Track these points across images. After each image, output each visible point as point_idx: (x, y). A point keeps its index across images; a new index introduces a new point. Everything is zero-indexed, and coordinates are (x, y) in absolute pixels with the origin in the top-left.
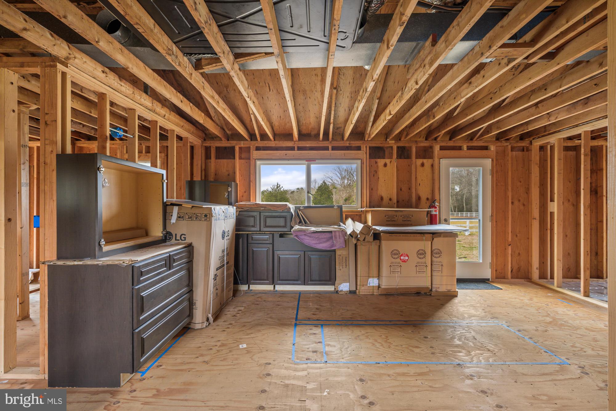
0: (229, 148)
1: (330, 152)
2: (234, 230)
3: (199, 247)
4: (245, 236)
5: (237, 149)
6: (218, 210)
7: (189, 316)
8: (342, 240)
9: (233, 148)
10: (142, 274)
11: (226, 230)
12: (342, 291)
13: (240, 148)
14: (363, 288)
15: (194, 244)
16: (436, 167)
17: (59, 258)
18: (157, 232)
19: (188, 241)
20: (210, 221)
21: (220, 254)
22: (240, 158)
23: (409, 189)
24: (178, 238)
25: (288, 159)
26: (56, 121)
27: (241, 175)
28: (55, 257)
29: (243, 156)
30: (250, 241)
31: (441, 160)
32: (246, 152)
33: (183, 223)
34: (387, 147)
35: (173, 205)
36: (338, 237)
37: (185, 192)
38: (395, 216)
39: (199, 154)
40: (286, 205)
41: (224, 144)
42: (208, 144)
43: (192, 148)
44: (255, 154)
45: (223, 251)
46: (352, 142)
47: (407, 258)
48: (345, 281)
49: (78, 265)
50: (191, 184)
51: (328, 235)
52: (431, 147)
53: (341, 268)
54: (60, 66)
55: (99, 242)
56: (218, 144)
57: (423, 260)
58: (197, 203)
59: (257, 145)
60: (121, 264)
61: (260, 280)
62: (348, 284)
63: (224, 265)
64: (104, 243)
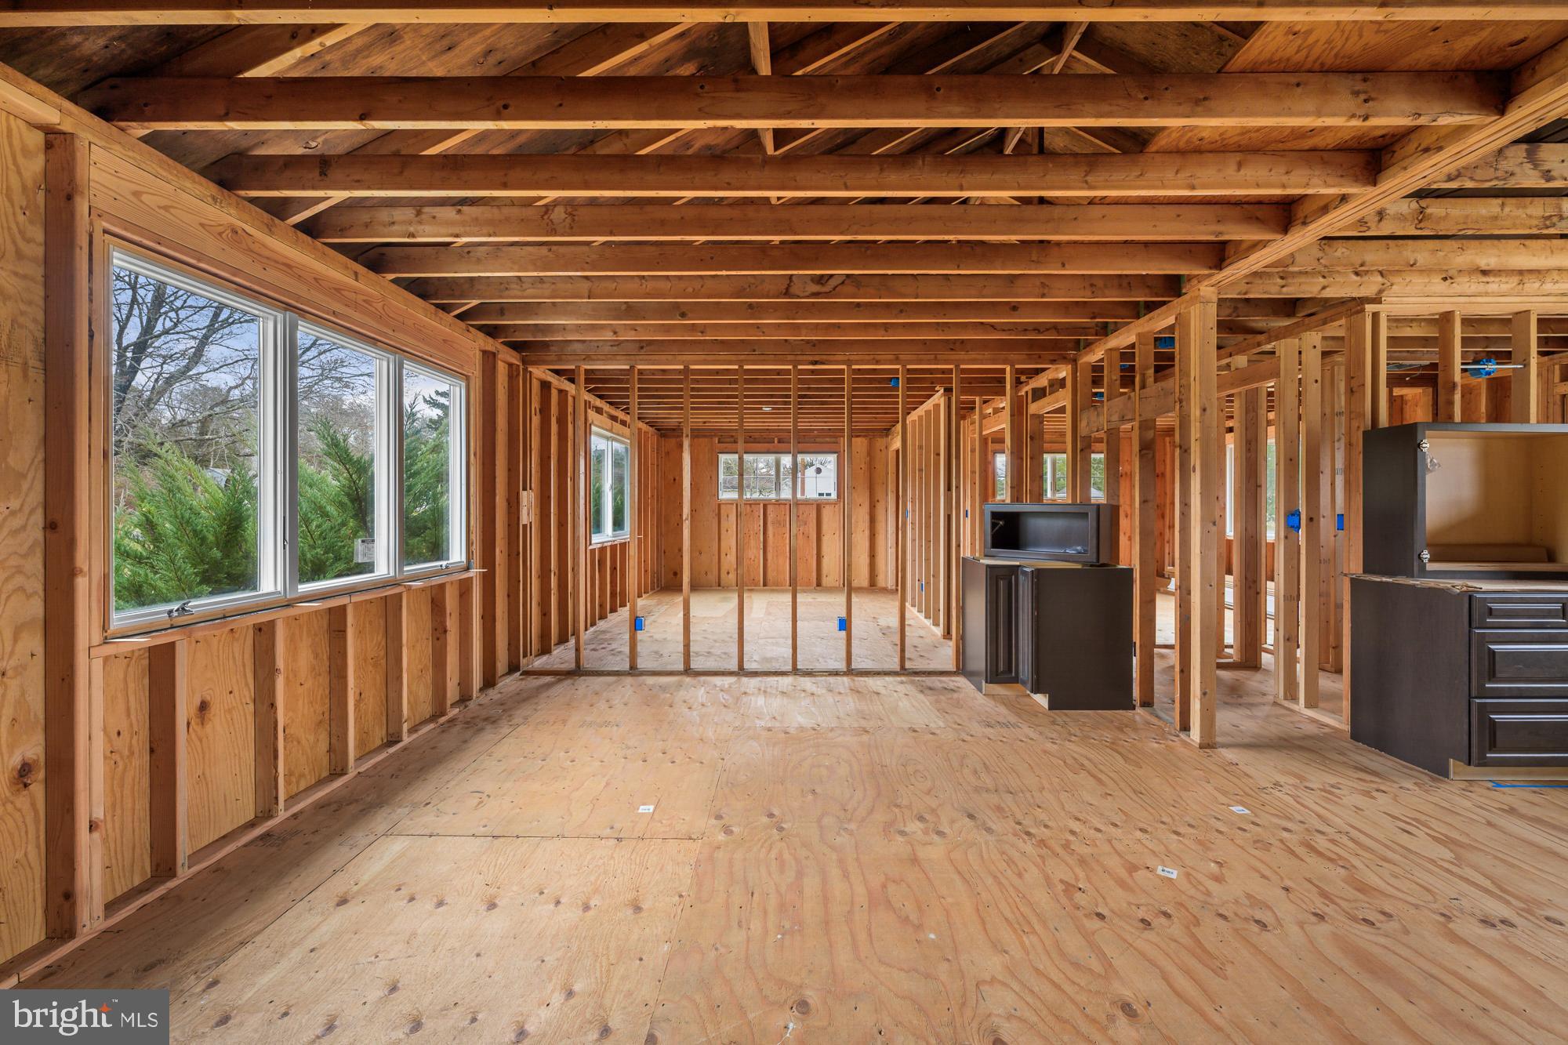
10: (1491, 613)
17: (1365, 572)
26: (1364, 385)
28: (1361, 571)
49: (1387, 583)
54: (1369, 308)
55: (1420, 555)
60: (1448, 589)
64: (1428, 556)
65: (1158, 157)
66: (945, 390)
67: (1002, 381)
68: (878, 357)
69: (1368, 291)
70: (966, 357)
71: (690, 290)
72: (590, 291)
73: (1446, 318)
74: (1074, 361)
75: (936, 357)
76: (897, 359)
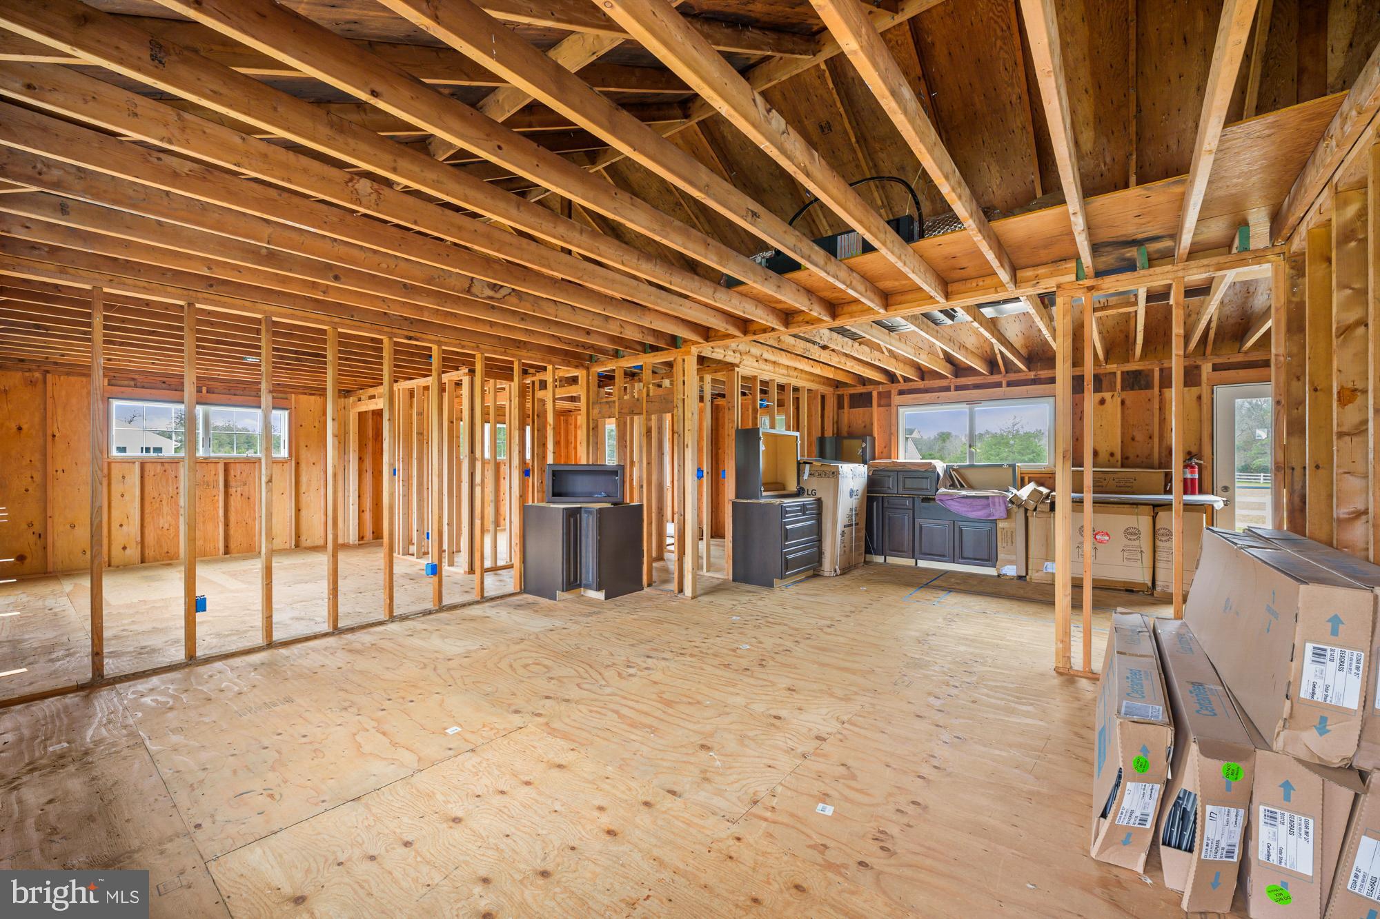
0: (865, 393)
1: (1004, 389)
2: (864, 491)
3: (828, 503)
4: (880, 499)
5: (875, 394)
6: (846, 468)
7: (818, 562)
8: (1003, 508)
9: (870, 394)
10: (787, 512)
11: (855, 489)
12: (1005, 575)
13: (879, 393)
14: (1037, 574)
15: (823, 499)
16: (1205, 399)
17: (737, 499)
18: (793, 487)
19: (818, 496)
20: (837, 478)
21: (848, 512)
22: (879, 405)
23: (1150, 438)
24: (810, 493)
25: (942, 404)
26: (734, 407)
27: (880, 427)
28: (735, 498)
29: (882, 403)
30: (886, 504)
31: (1215, 387)
32: (885, 398)
33: (814, 479)
34: (1105, 375)
35: (805, 463)
36: (997, 504)
37: (815, 449)
38: (1102, 480)
39: (831, 403)
40: (931, 463)
41: (860, 389)
42: (840, 392)
43: (823, 397)
44: (896, 399)
45: (851, 510)
46: (1039, 373)
47: (1107, 538)
48: (1011, 563)
49: (748, 502)
50: (822, 440)
51: (984, 502)
52: (1198, 367)
53: (1005, 545)
54: (736, 369)
55: (760, 489)
56: (852, 391)
57: (1136, 543)
58: (826, 462)
59: (899, 388)
60: (774, 503)
61: (898, 552)
62: (1015, 567)
63: (851, 525)
64: (763, 490)
65: (735, 294)
66: (470, 371)
67: (512, 369)
68: (463, 343)
69: (736, 361)
70: (526, 355)
71: (384, 266)
72: (269, 237)
73: (755, 378)
74: (588, 369)
75: (505, 351)
76: (478, 347)
